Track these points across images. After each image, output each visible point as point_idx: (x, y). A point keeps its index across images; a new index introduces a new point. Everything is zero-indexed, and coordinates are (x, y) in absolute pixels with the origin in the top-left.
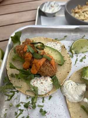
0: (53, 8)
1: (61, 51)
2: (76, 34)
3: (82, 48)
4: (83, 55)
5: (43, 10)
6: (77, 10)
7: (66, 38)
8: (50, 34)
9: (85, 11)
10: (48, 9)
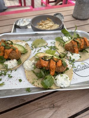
0: (25, 23)
1: (25, 46)
2: (36, 37)
3: (39, 44)
4: (39, 48)
5: (18, 24)
6: (41, 23)
7: (30, 40)
8: (19, 37)
9: (46, 24)
10: (22, 23)
